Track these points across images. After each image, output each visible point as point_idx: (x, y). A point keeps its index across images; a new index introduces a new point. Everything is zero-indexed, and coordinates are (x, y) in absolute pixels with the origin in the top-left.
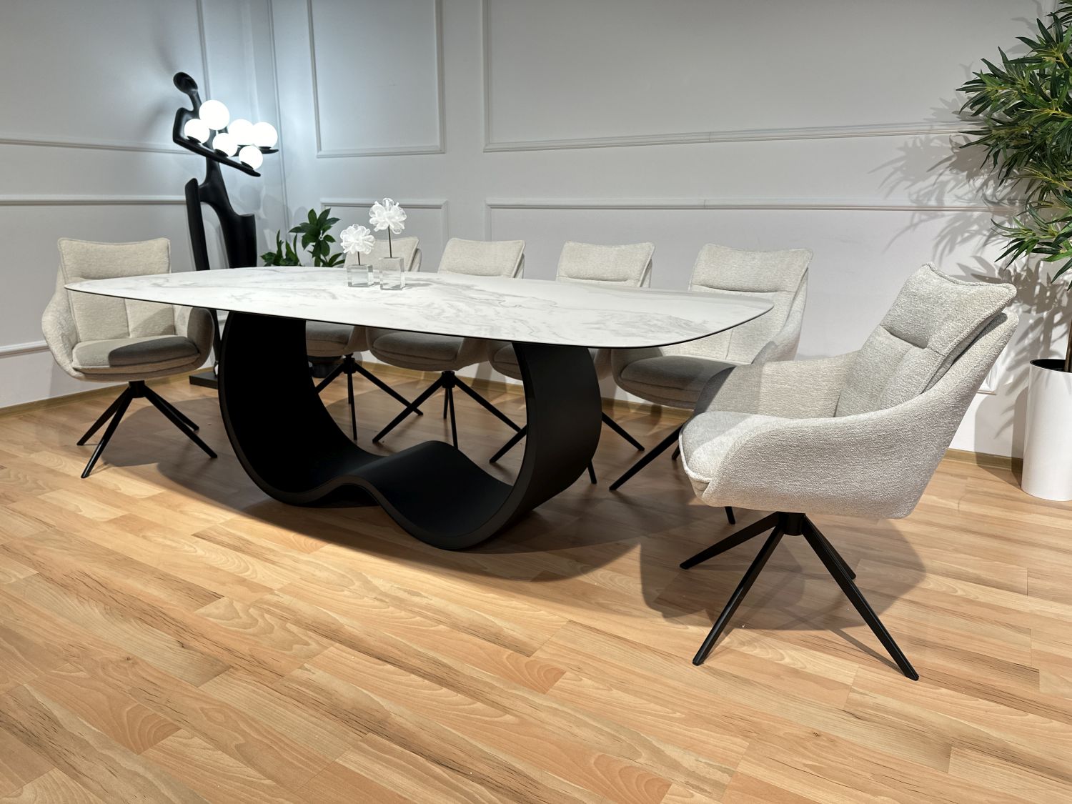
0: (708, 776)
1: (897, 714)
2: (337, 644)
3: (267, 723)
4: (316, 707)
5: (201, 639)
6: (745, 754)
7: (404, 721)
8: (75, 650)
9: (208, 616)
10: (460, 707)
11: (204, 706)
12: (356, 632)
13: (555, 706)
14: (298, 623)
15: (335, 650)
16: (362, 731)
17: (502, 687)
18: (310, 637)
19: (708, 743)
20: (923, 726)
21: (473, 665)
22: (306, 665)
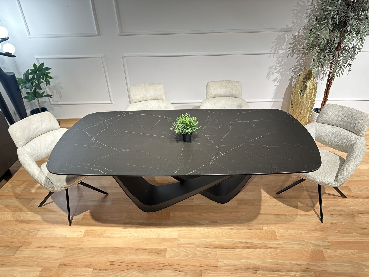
0: (326, 245)
2: (217, 249)
5: (181, 266)
6: (326, 235)
7: (260, 264)
9: (172, 257)
10: (266, 253)
13: (283, 242)
16: (255, 272)
18: (208, 250)
20: (344, 211)
21: (255, 239)
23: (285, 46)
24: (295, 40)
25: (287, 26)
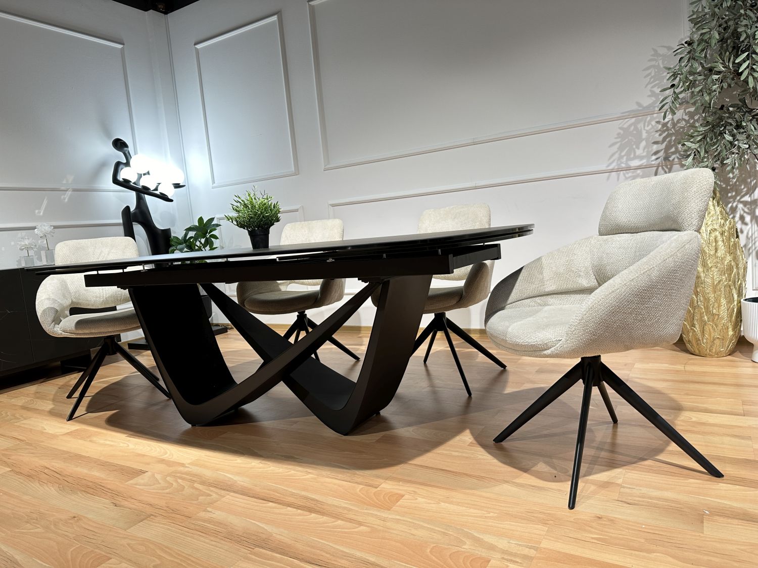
0: (519, 553)
1: (659, 499)
2: (232, 493)
3: (177, 548)
4: (216, 535)
5: (129, 500)
6: (545, 535)
7: (283, 538)
8: (34, 516)
9: (136, 484)
10: (325, 525)
11: (130, 542)
12: (246, 485)
13: (398, 517)
14: (203, 483)
15: (230, 498)
16: (251, 547)
17: (357, 509)
18: (212, 491)
19: (517, 531)
20: (680, 504)
21: (334, 497)
22: (208, 509)
23: (644, 150)
24: (666, 133)
25: (638, 104)
